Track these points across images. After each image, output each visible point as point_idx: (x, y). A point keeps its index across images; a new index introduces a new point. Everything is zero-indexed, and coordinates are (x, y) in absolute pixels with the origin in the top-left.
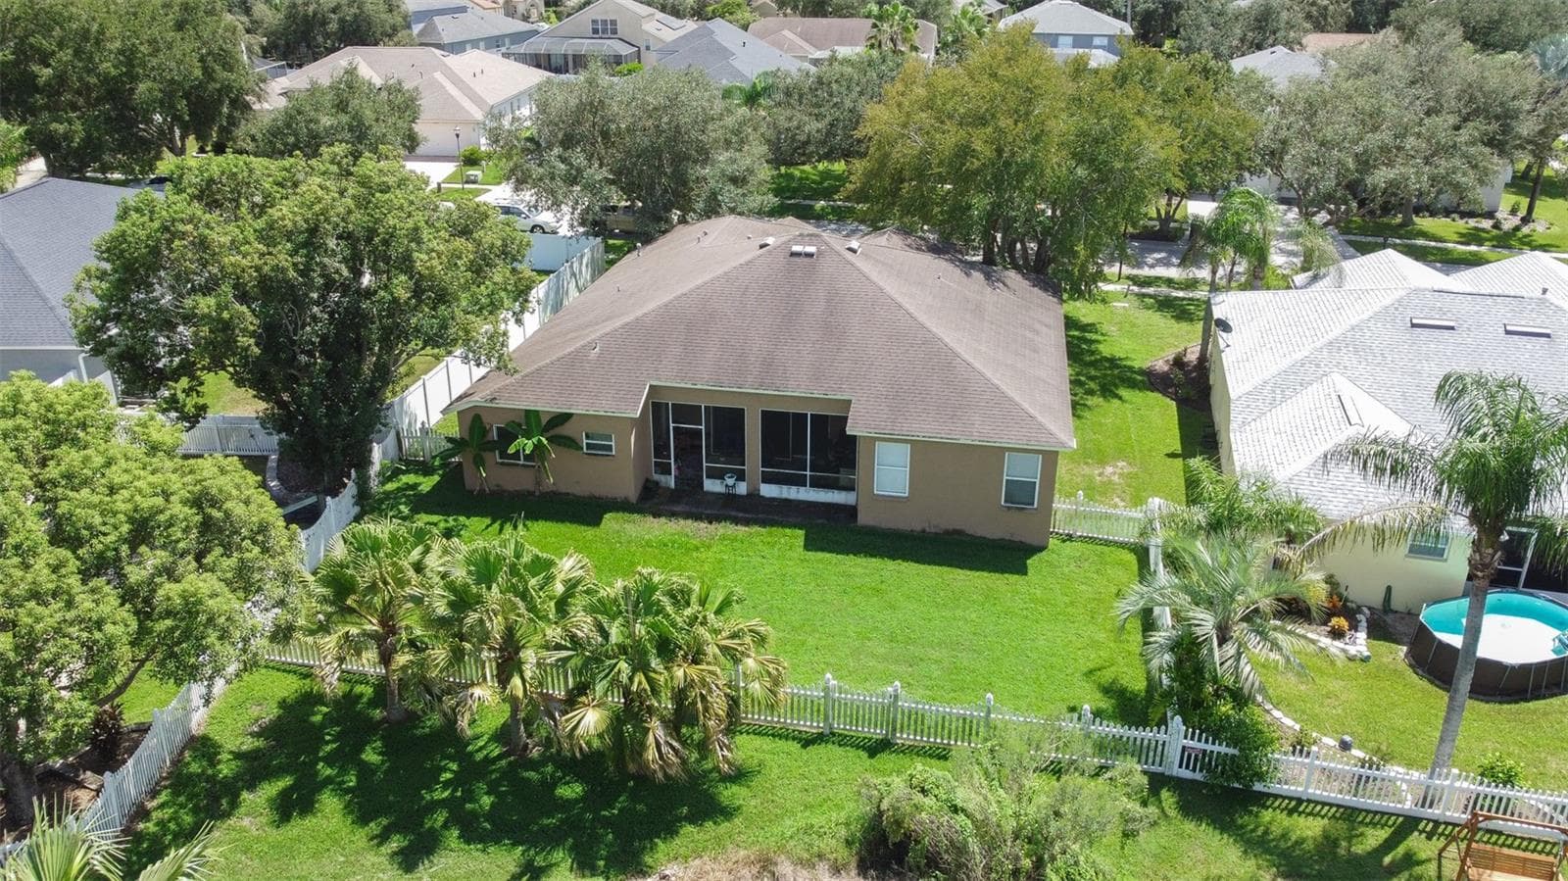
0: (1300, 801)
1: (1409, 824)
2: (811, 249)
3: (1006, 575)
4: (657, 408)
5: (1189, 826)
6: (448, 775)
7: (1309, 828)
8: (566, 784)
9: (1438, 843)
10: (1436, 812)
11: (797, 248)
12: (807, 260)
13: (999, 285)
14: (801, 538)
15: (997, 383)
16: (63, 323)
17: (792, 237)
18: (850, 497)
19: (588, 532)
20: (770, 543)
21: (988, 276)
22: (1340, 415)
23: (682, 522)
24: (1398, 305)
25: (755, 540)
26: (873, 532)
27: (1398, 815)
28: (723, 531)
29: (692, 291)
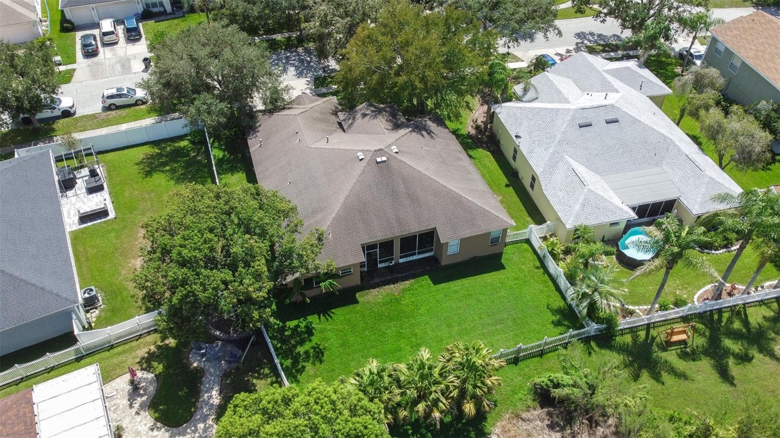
0: (622, 330)
1: (648, 327)
2: (384, 159)
3: (501, 271)
5: (603, 351)
6: (410, 432)
7: (628, 339)
9: (657, 330)
11: (379, 160)
12: (384, 164)
13: (433, 135)
14: (429, 280)
15: (479, 204)
16: (57, 295)
17: (371, 153)
18: (432, 254)
19: (358, 307)
20: (421, 286)
21: (426, 131)
22: (578, 180)
23: (384, 287)
24: (573, 119)
25: (415, 287)
26: (448, 267)
27: (645, 325)
28: (401, 287)
29: (349, 193)
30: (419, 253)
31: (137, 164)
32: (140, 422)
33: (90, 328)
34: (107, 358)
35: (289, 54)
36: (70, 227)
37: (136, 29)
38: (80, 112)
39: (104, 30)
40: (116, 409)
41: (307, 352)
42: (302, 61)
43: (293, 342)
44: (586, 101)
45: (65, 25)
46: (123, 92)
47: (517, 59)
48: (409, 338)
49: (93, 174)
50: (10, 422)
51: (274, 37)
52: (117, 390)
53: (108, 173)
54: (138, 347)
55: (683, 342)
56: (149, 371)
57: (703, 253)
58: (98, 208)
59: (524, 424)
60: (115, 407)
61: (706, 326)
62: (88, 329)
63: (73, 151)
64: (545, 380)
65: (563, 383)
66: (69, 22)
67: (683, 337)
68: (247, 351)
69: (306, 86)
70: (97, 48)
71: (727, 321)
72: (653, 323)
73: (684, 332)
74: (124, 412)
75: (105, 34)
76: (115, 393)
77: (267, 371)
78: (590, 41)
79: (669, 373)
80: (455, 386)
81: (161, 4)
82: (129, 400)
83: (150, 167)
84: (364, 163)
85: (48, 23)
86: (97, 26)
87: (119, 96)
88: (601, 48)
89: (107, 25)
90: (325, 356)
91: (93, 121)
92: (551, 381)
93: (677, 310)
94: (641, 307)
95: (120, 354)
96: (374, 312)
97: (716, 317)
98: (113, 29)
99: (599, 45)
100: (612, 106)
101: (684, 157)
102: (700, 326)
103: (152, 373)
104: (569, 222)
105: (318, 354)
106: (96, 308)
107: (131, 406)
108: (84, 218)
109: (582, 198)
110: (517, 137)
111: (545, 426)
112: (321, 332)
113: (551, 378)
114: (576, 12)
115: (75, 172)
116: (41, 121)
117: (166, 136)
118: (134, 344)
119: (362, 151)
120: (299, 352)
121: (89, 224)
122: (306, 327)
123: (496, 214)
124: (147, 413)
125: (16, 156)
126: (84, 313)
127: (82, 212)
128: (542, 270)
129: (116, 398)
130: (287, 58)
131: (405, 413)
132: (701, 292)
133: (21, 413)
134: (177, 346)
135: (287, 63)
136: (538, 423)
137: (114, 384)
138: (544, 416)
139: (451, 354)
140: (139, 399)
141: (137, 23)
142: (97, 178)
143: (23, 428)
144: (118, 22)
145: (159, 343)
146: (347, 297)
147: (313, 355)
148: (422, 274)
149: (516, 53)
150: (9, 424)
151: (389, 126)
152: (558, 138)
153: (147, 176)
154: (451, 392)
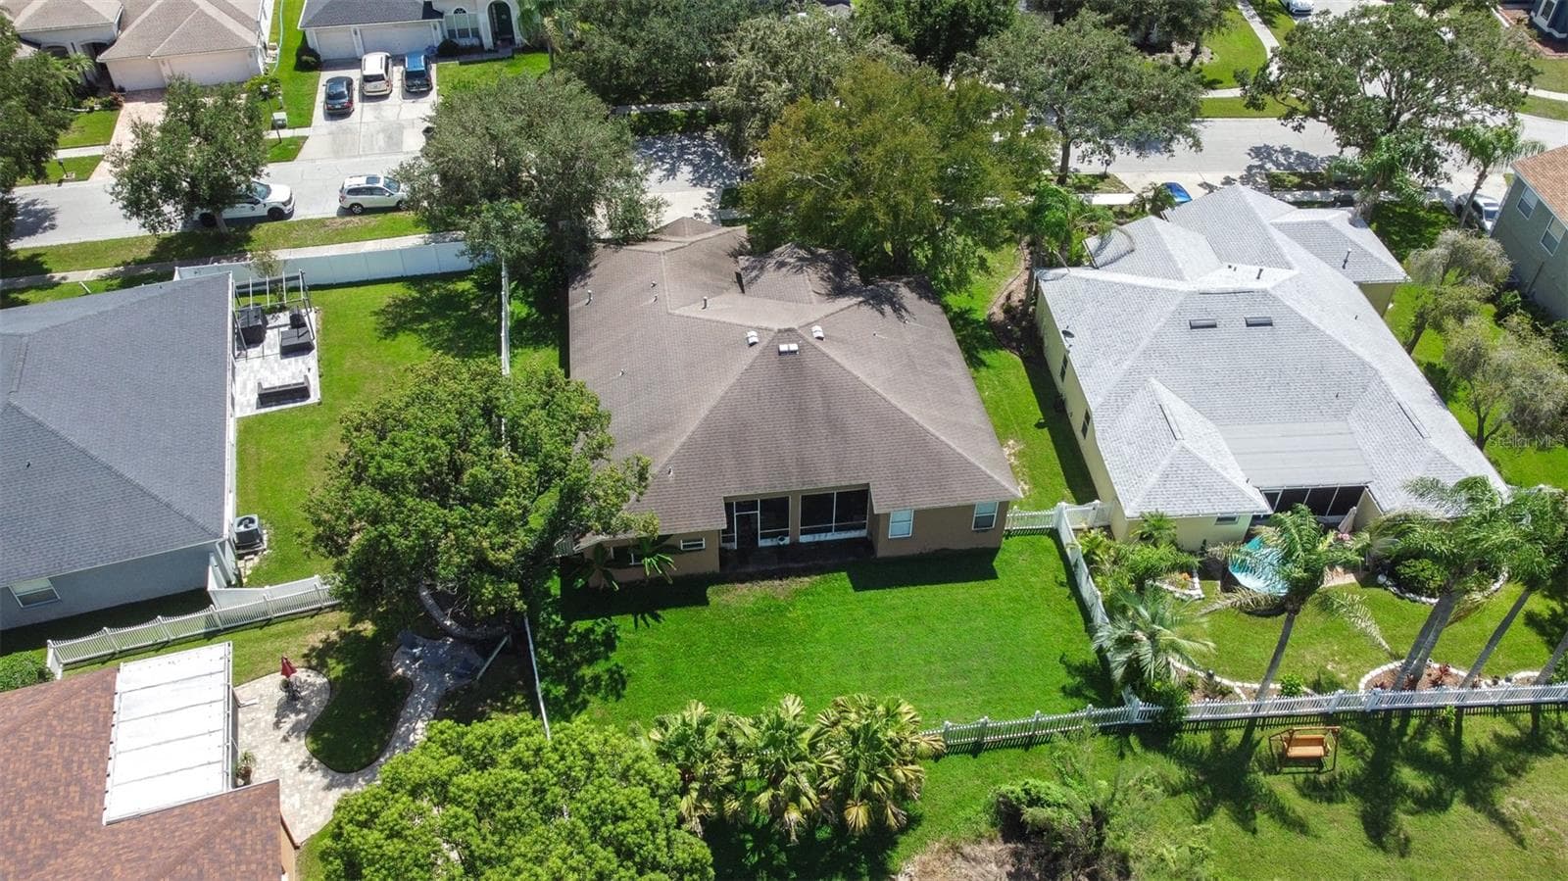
0: (1197, 722)
1: (1251, 723)
2: (794, 347)
3: (987, 582)
4: (728, 506)
5: (1151, 756)
6: (749, 845)
7: (1205, 739)
8: (819, 828)
9: (1268, 732)
10: (1262, 713)
11: (783, 348)
12: (791, 356)
13: (904, 313)
14: (848, 580)
15: (960, 450)
16: (189, 519)
17: (772, 334)
18: (863, 533)
19: (706, 612)
20: (831, 590)
21: (893, 305)
22: (1167, 427)
23: (762, 583)
24: (1180, 310)
25: (820, 589)
26: (889, 561)
27: (1245, 718)
28: (794, 586)
29: (719, 403)
30: (838, 529)
31: (376, 313)
32: (287, 756)
33: (240, 584)
34: (257, 640)
35: (686, 142)
36: (241, 410)
37: (423, 76)
38: (301, 213)
39: (367, 72)
40: (252, 728)
41: (596, 679)
42: (707, 156)
43: (576, 657)
44: (1220, 279)
45: (304, 58)
46: (377, 185)
47: (1120, 187)
48: (786, 679)
49: (297, 322)
50: (71, 715)
51: (666, 107)
52: (261, 696)
53: (323, 323)
54: (312, 629)
55: (1317, 761)
56: (320, 672)
57: (1403, 598)
58: (294, 382)
59: (964, 864)
60: (252, 724)
61: (1370, 738)
62: (235, 586)
63: (268, 279)
64: (1018, 789)
65: (1047, 798)
66: (312, 52)
67: (1316, 751)
68: (491, 659)
69: (705, 203)
70: (351, 102)
71: (1415, 733)
72: (1264, 718)
73: (1320, 742)
74: (265, 733)
75: (367, 79)
76: (257, 701)
77: (519, 699)
78: (1278, 165)
79: (1272, 817)
80: (834, 770)
81: (476, 33)
82: (277, 715)
83: (396, 321)
84: (756, 351)
85: (278, 51)
86: (356, 62)
87: (370, 191)
88: (1297, 180)
89: (373, 64)
90: (628, 690)
91: (320, 231)
92: (1027, 792)
93: (1317, 697)
94: (1247, 685)
95: (278, 636)
96: (733, 624)
97: (1395, 723)
98: (383, 72)
99: (1294, 174)
100: (1265, 293)
101: (1393, 406)
102: (1356, 736)
103: (324, 676)
104: (1132, 504)
105: (617, 684)
106: (256, 553)
107: (277, 725)
108: (267, 398)
109: (1165, 462)
110: (1067, 334)
111: (1004, 875)
112: (630, 646)
113: (1027, 787)
114: (1247, 106)
115: (269, 317)
116: (230, 222)
117: (436, 270)
118: (306, 622)
119: (758, 329)
120: (583, 676)
121: (274, 408)
122: (606, 634)
123: (988, 472)
124: (303, 742)
125: (176, 277)
126: (234, 558)
127: (266, 385)
128: (1067, 591)
129: (258, 709)
130: (683, 149)
131: (735, 805)
132: (1378, 671)
133: (93, 704)
134: (375, 636)
135: (680, 157)
136: (993, 867)
137: (258, 686)
138: (1005, 856)
139: (840, 713)
140: (293, 716)
141: (426, 64)
142: (302, 331)
143: (89, 729)
144: (396, 59)
145: (346, 628)
146: (689, 592)
147: (607, 685)
148: (836, 569)
149: (1120, 176)
150: (69, 719)
151: (824, 287)
152: (1144, 343)
153: (387, 335)
154: (825, 780)
